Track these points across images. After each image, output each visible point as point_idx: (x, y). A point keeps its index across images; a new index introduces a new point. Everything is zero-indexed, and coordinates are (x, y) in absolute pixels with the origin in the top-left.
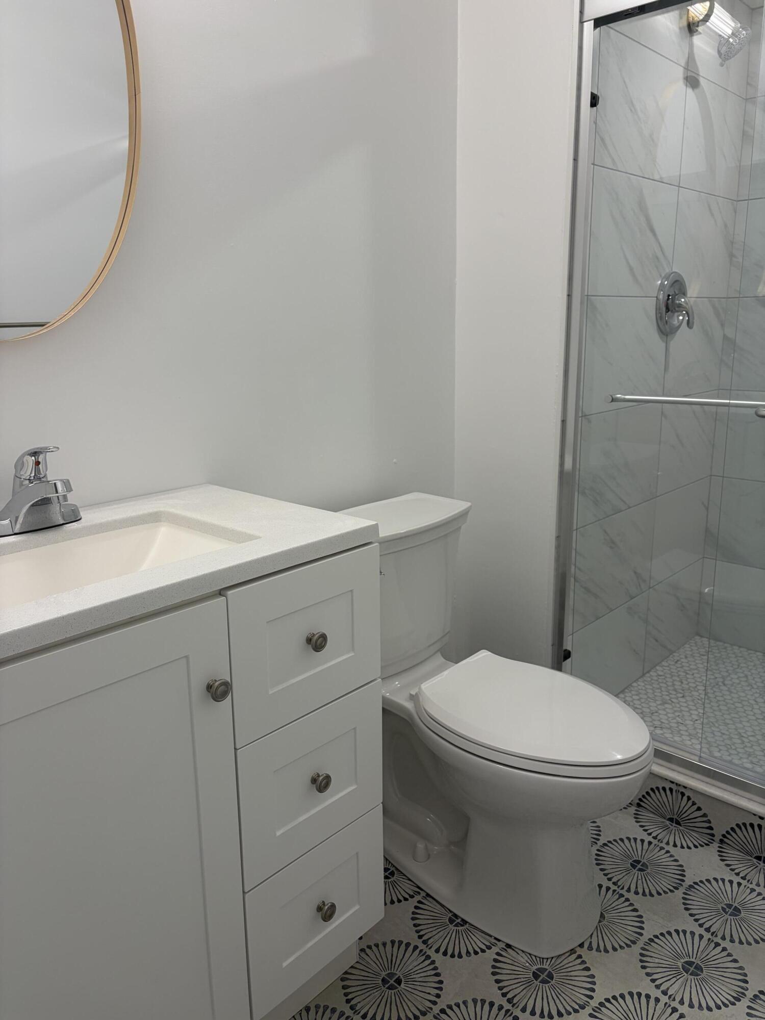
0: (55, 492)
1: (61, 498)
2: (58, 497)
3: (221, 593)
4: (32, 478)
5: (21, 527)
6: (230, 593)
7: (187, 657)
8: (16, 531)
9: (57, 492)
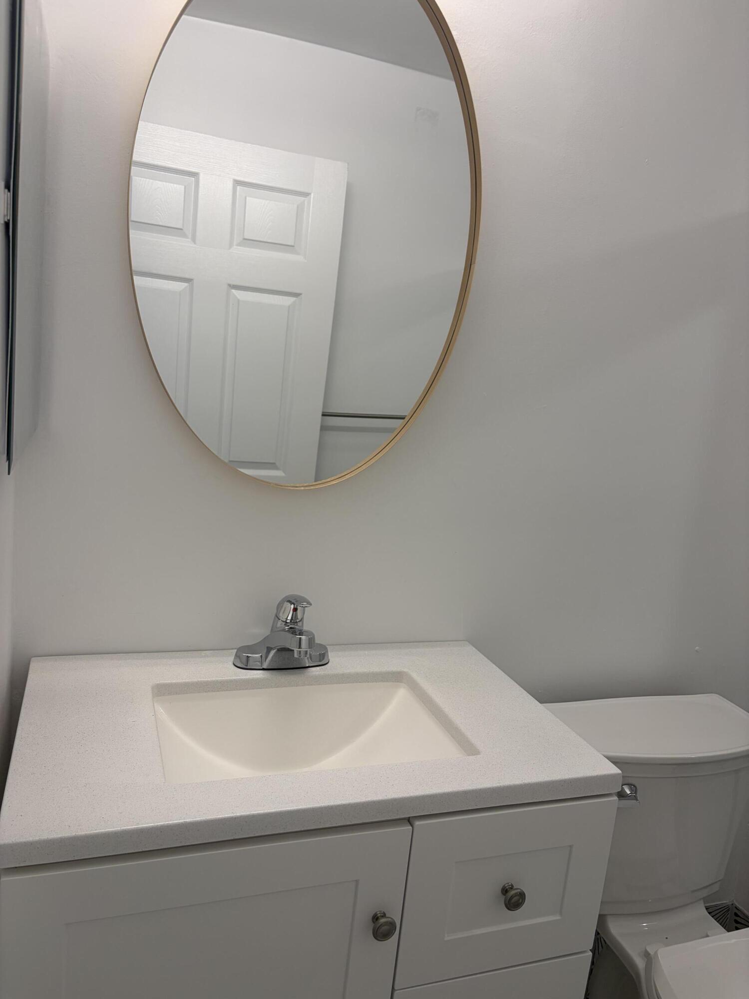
0: (298, 647)
1: (302, 653)
2: (300, 651)
3: (409, 821)
4: (288, 621)
5: (269, 664)
6: (417, 823)
7: (357, 881)
8: (265, 667)
9: (300, 647)
